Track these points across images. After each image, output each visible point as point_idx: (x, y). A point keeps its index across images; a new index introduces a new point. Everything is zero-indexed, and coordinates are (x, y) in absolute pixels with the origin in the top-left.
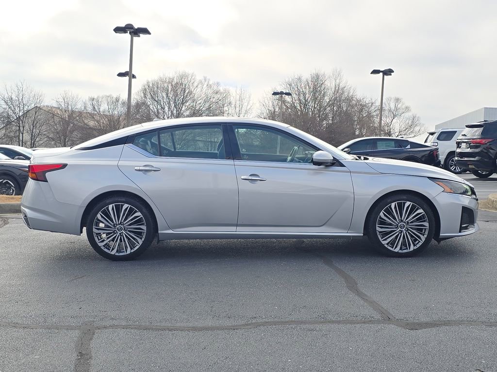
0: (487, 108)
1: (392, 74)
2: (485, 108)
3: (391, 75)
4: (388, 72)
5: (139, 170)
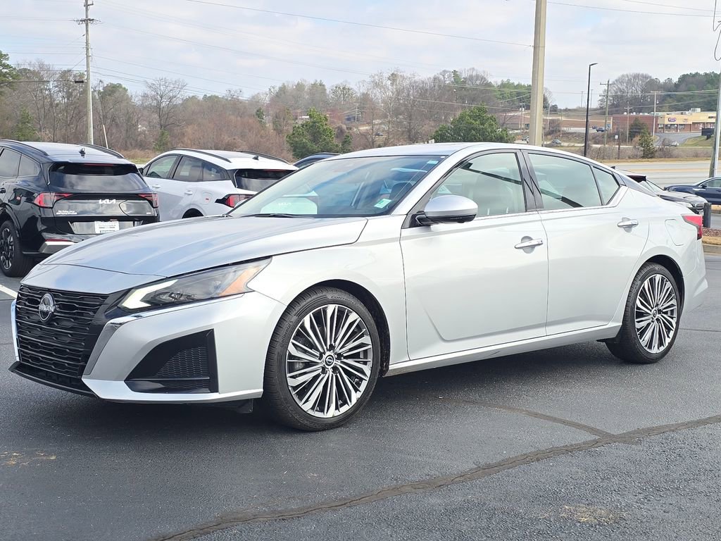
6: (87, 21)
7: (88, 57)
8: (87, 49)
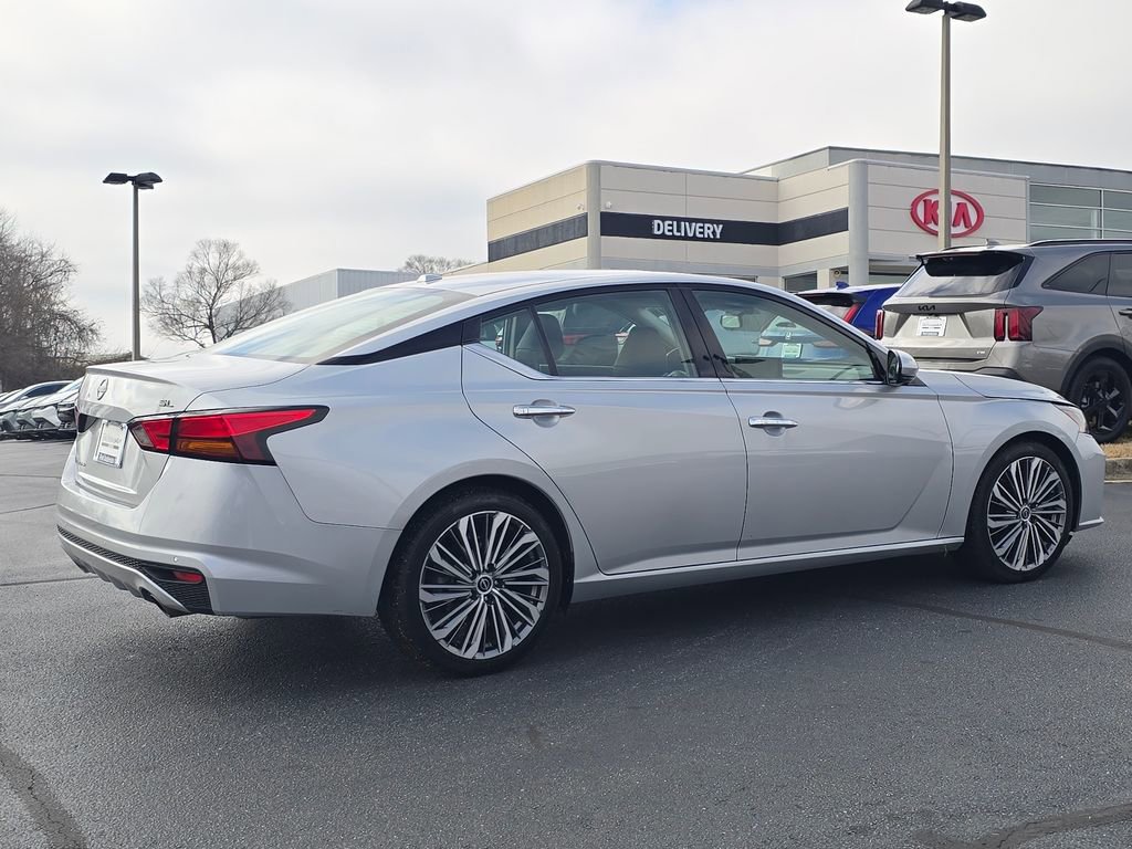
0: (343, 270)
1: (155, 185)
2: (339, 270)
3: (152, 188)
4: (145, 181)
5: (527, 416)
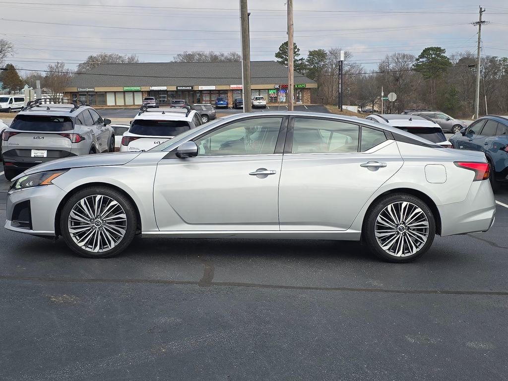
6: (480, 23)
7: (479, 48)
8: (479, 43)
